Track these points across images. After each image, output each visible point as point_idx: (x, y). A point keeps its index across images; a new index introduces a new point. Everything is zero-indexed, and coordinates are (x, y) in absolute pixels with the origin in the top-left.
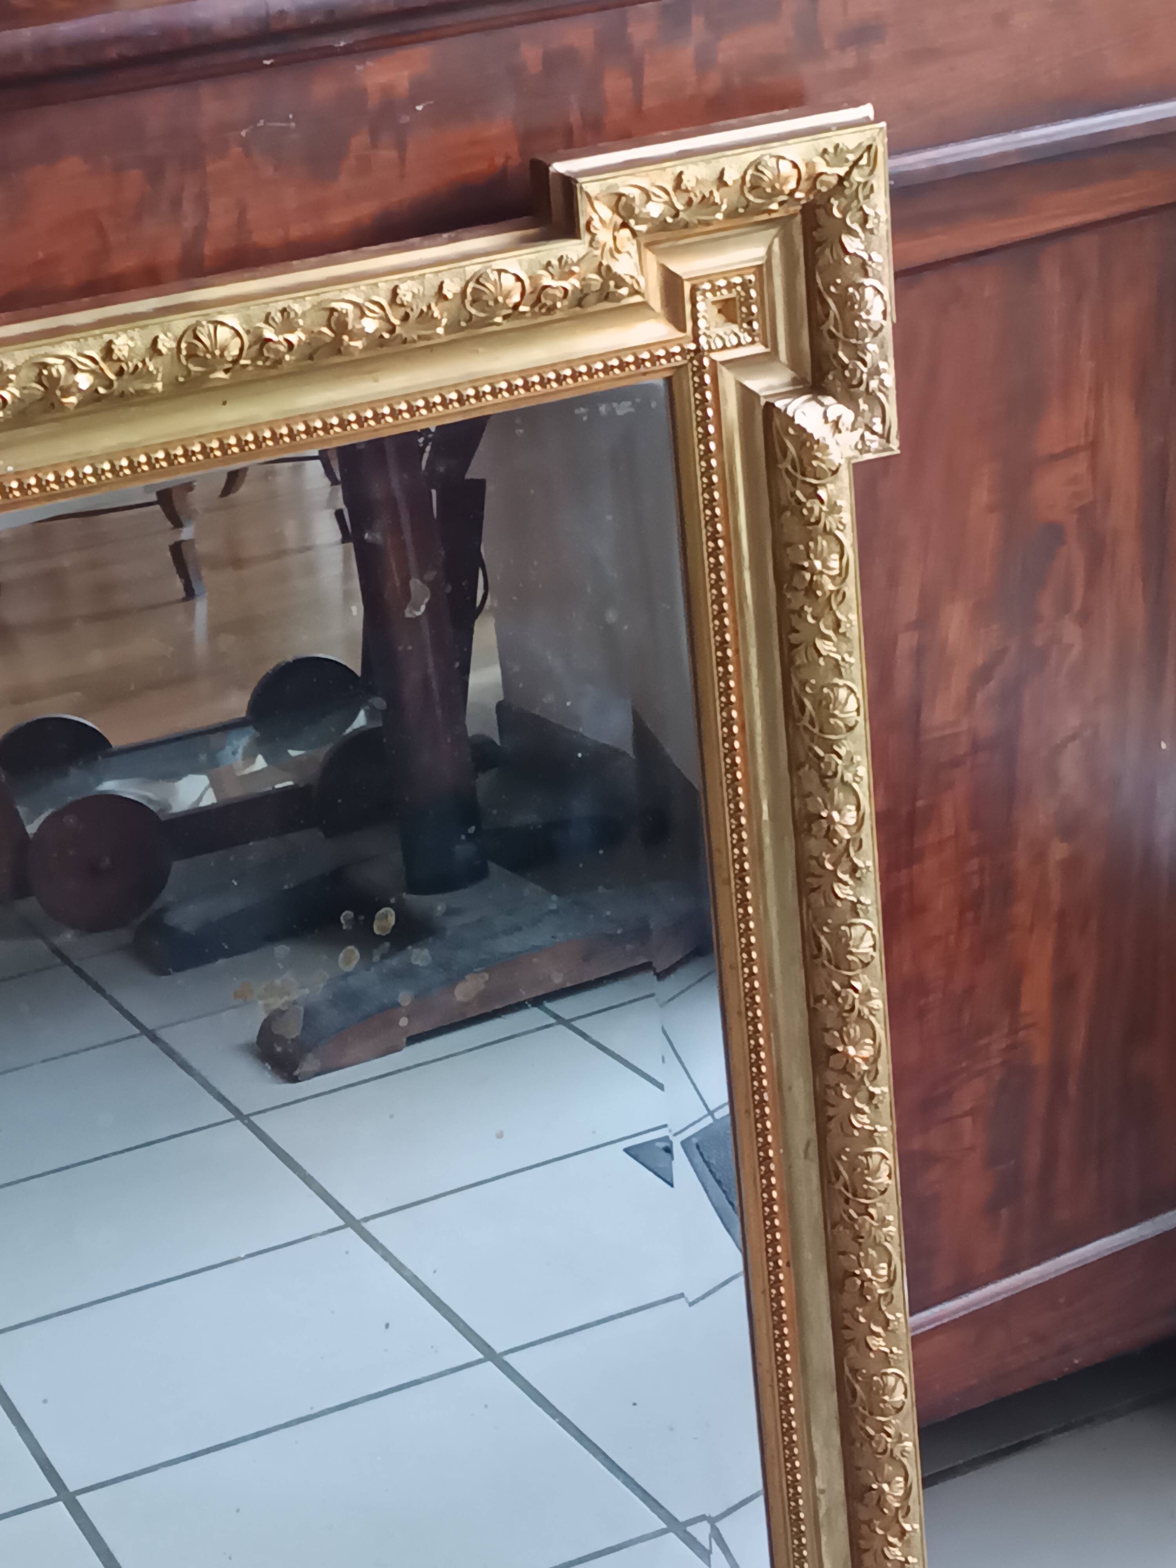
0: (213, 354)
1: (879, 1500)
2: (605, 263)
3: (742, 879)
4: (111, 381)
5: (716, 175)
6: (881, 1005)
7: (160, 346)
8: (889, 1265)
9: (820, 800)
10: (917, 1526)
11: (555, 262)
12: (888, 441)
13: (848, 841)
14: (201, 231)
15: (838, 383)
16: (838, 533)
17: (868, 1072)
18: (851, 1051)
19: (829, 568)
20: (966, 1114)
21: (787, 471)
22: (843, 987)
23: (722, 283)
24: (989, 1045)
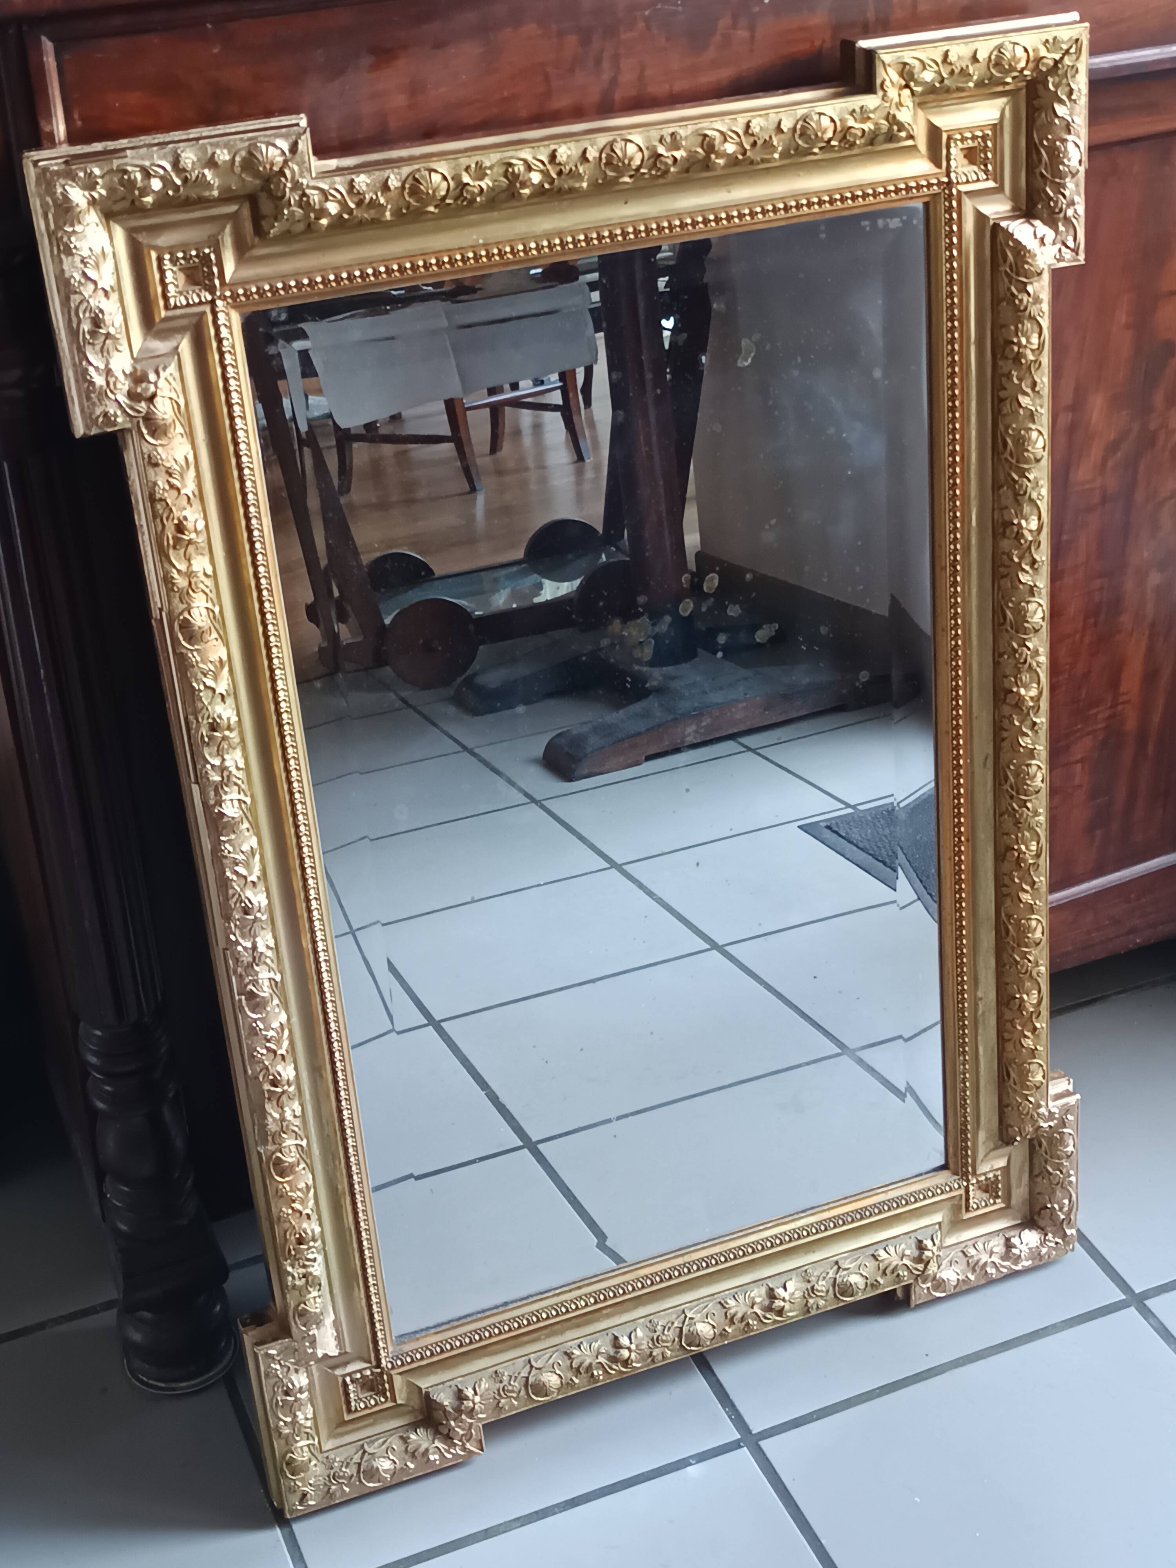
0: (623, 163)
1: (1020, 1005)
2: (892, 112)
3: (955, 567)
4: (554, 179)
5: (971, 54)
6: (1045, 661)
7: (588, 155)
8: (1038, 843)
9: (1013, 511)
10: (1044, 1025)
11: (858, 110)
12: (1077, 254)
13: (1031, 542)
14: (614, 82)
15: (1045, 210)
16: (1039, 318)
17: (1033, 707)
18: (1023, 691)
19: (1031, 344)
20: (1077, 762)
21: (1006, 272)
22: (1019, 646)
23: (969, 135)
24: (1096, 714)
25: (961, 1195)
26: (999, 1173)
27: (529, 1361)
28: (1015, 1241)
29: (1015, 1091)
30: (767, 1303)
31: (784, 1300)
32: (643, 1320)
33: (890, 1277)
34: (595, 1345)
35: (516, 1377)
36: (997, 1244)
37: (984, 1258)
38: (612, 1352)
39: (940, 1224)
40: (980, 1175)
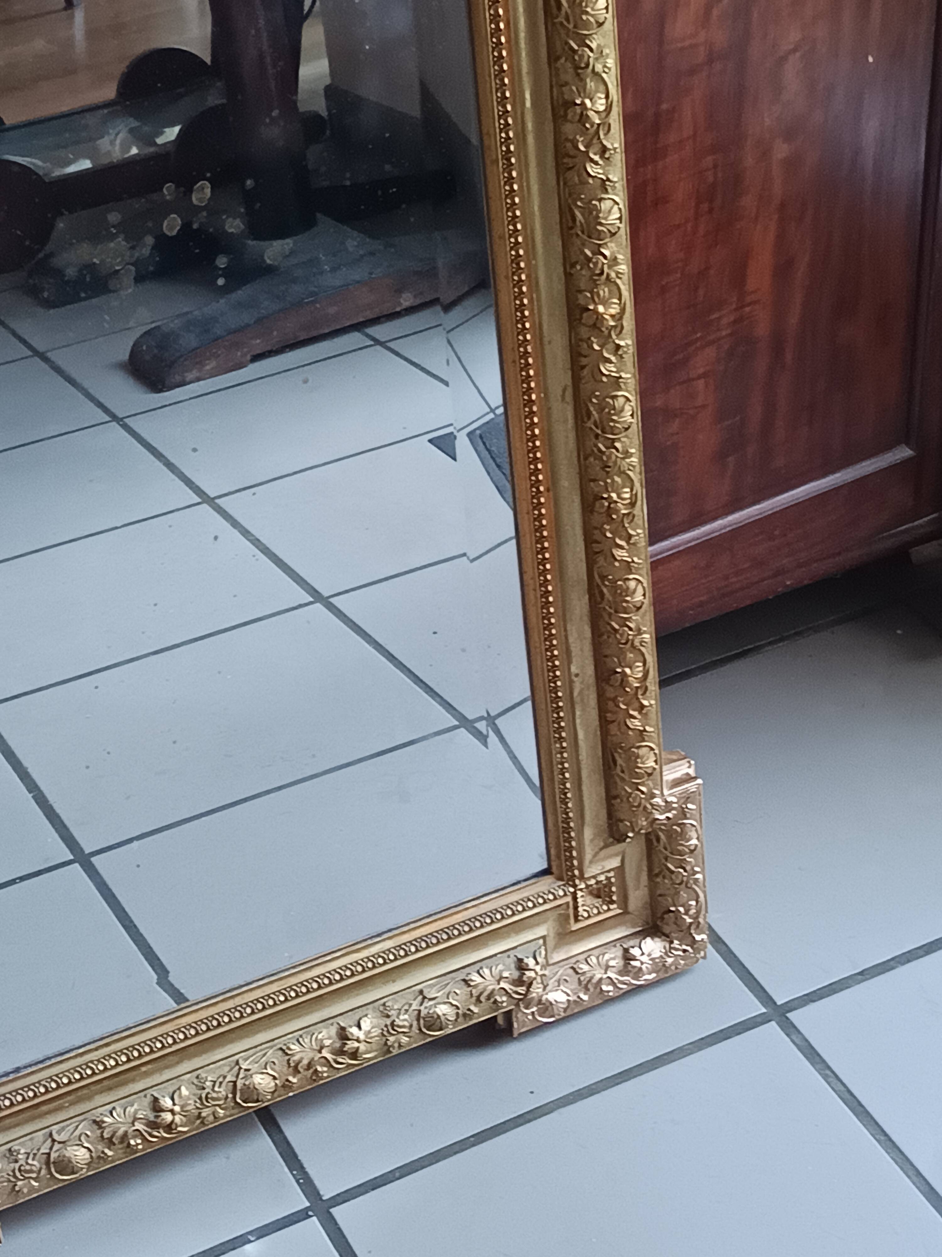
1: (622, 680)
3: (509, 160)
6: (626, 271)
8: (632, 490)
9: (574, 88)
10: (653, 702)
13: (599, 125)
17: (615, 327)
18: (601, 309)
20: (699, 378)
22: (594, 253)
24: (719, 318)
25: (568, 903)
26: (612, 874)
27: (51, 1135)
28: (635, 952)
29: (623, 779)
30: (338, 1045)
31: (358, 1040)
32: (188, 1076)
33: (486, 1005)
34: (131, 1110)
35: (35, 1154)
36: (613, 957)
37: (599, 974)
38: (151, 1117)
39: (544, 937)
40: (589, 879)
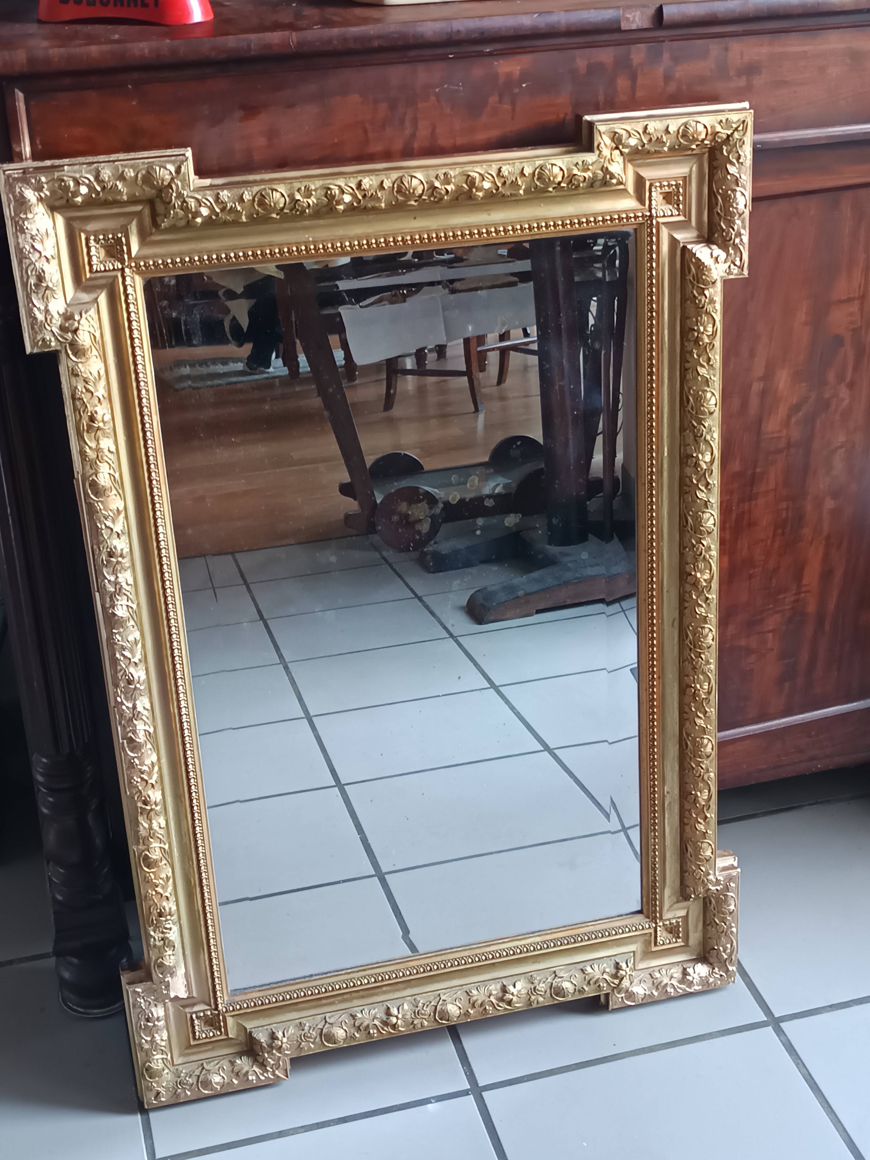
0: (409, 191)
1: (695, 799)
2: (605, 166)
3: (651, 484)
4: (360, 200)
5: (664, 128)
6: (716, 555)
7: (384, 185)
8: (709, 684)
9: (693, 448)
10: (713, 816)
11: (580, 163)
12: (742, 270)
13: (706, 470)
14: (413, 135)
15: (720, 238)
16: (713, 314)
17: (706, 587)
18: (699, 575)
19: (707, 331)
20: (769, 632)
21: (690, 280)
22: (697, 543)
23: (666, 183)
24: (785, 598)
25: (651, 933)
26: (680, 920)
27: (325, 1018)
28: (690, 971)
29: (691, 861)
30: (500, 995)
31: (513, 994)
32: (410, 998)
33: (593, 987)
34: (373, 1012)
35: (314, 1028)
36: (677, 972)
37: (666, 980)
38: (384, 1018)
39: (634, 952)
40: (666, 920)
